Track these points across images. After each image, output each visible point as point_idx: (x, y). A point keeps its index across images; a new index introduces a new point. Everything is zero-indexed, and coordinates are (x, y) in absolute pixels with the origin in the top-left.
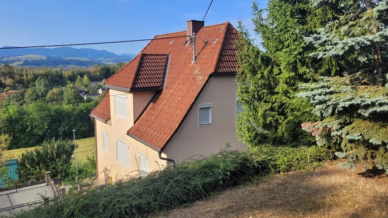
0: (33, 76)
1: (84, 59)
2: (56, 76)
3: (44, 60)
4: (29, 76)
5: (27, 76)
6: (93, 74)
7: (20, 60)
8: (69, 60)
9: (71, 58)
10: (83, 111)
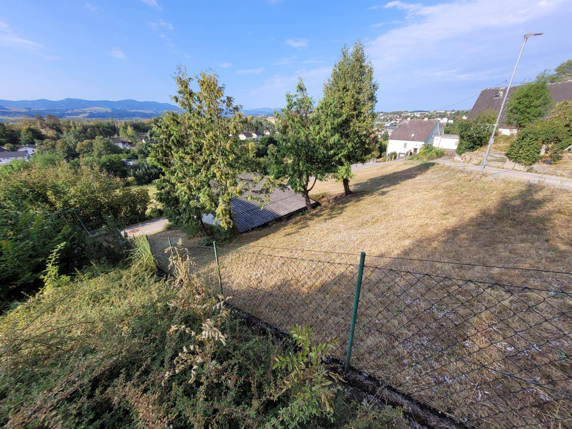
0: (82, 128)
1: (149, 112)
2: (108, 128)
3: (109, 113)
4: (78, 128)
5: (75, 127)
6: (147, 126)
7: (85, 113)
8: (134, 112)
9: (136, 111)
10: (105, 163)
